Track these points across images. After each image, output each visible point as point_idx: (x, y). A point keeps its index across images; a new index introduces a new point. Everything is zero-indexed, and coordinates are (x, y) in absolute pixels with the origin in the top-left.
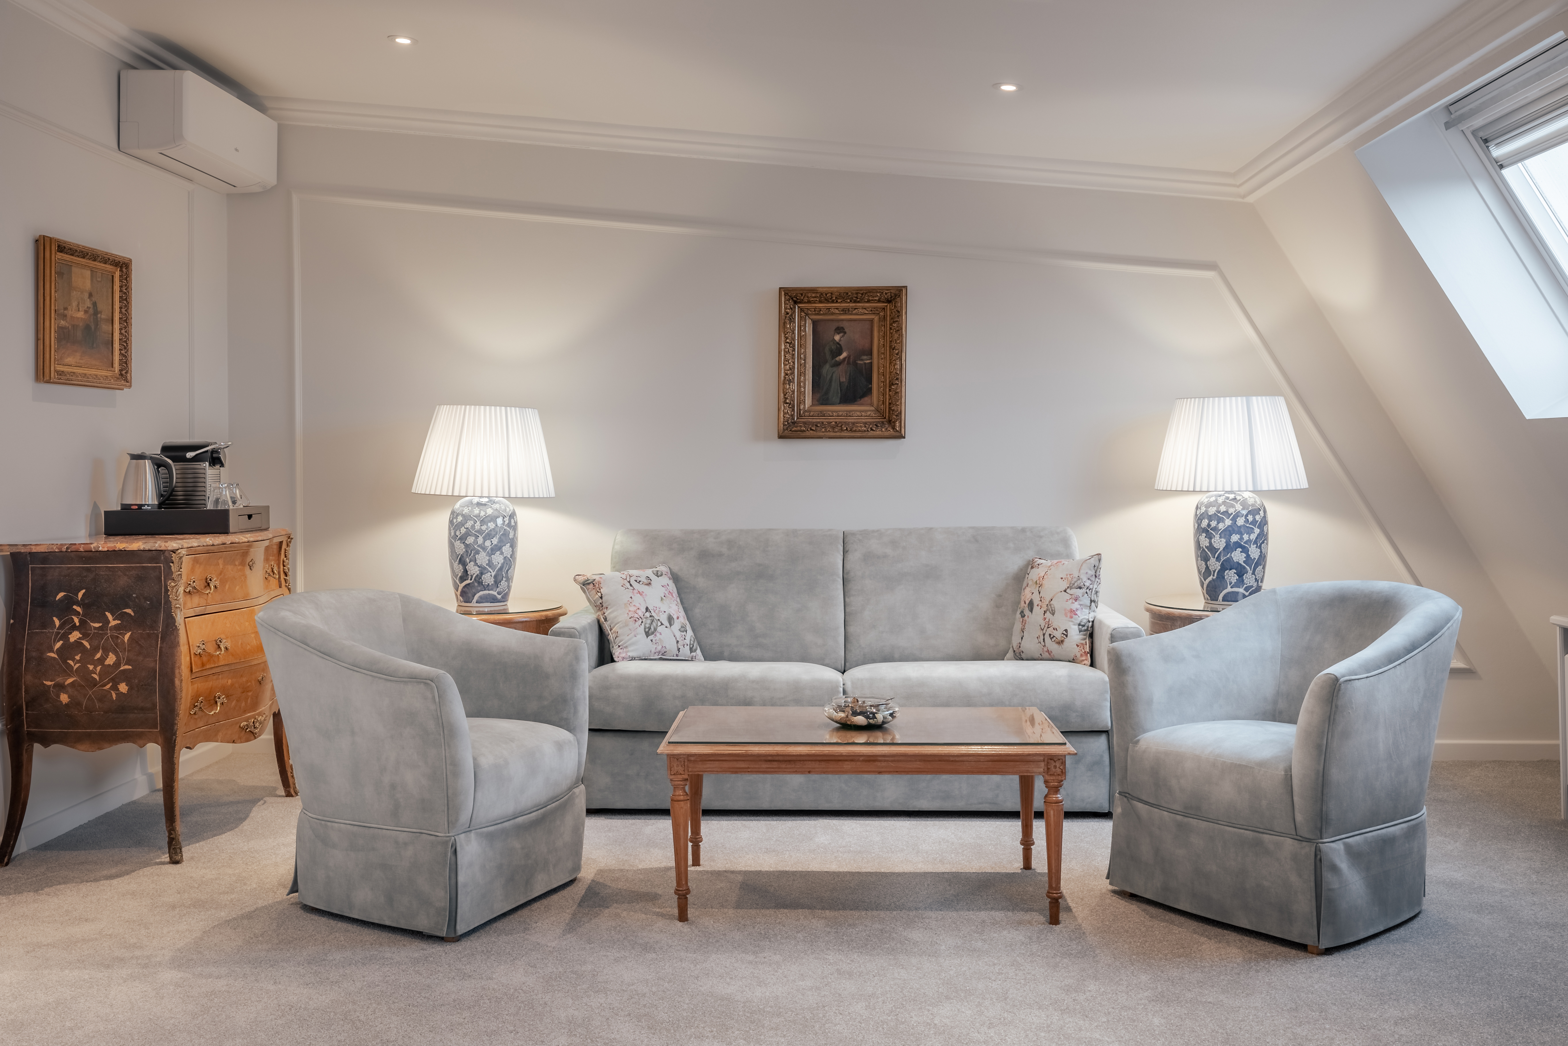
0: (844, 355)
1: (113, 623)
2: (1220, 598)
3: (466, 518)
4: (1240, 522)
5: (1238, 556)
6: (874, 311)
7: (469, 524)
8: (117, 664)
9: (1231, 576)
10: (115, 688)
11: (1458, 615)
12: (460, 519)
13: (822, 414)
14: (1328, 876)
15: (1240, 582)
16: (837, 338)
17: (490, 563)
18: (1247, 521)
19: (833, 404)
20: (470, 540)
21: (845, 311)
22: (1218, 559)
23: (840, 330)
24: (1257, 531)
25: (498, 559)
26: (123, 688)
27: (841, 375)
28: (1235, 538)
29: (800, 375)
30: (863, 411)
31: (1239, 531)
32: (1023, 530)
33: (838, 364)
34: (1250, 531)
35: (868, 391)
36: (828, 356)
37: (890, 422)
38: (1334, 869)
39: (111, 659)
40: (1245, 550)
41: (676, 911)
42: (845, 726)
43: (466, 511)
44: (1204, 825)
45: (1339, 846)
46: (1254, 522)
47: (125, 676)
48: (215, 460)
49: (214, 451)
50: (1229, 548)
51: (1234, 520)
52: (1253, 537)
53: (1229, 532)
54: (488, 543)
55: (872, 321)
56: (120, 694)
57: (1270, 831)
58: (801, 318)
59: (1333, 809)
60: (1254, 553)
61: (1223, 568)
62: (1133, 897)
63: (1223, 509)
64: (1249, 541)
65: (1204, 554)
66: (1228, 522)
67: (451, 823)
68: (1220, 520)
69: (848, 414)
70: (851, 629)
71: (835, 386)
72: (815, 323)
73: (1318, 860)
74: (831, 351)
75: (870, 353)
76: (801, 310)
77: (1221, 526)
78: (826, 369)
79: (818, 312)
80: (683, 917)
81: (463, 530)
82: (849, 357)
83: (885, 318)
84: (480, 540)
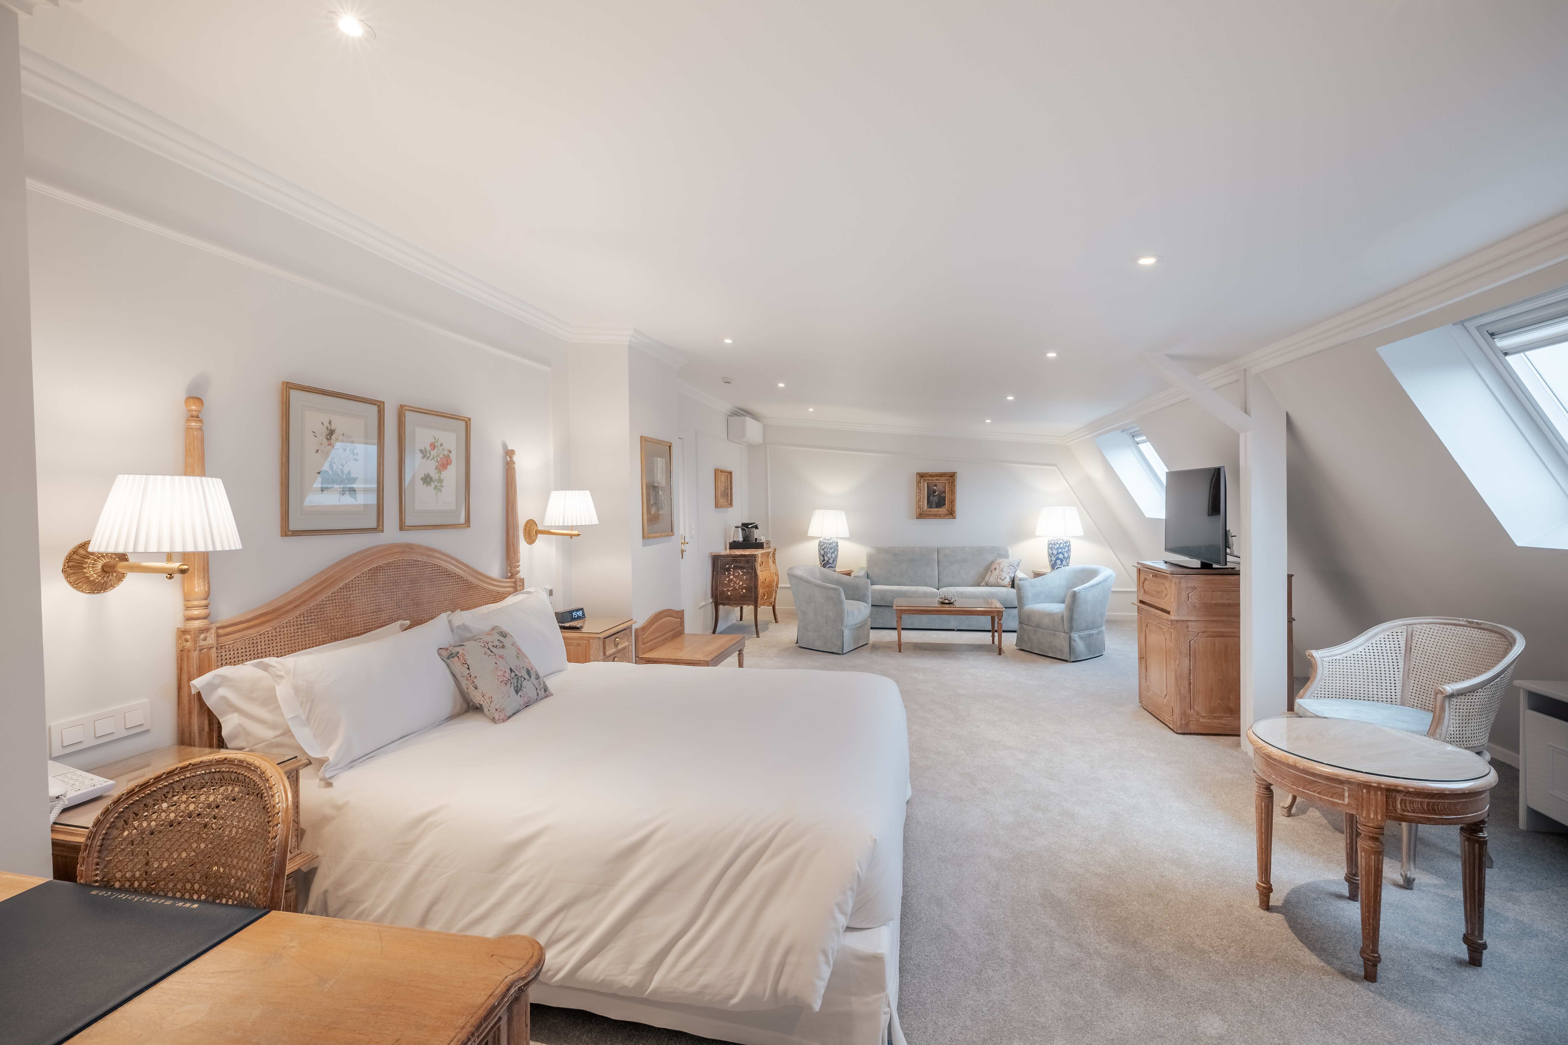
0: (937, 493)
1: (741, 574)
2: (1055, 568)
3: (824, 543)
4: (1062, 546)
5: (1061, 556)
6: (946, 480)
7: (825, 545)
8: (743, 584)
9: (1059, 562)
10: (742, 591)
11: (1114, 575)
12: (822, 544)
13: (930, 511)
14: (1073, 642)
15: (1061, 564)
16: (935, 488)
17: (831, 557)
18: (1064, 545)
19: (933, 508)
20: (825, 550)
21: (937, 480)
22: (1055, 557)
23: (935, 485)
24: (1067, 548)
25: (834, 555)
26: (744, 591)
27: (935, 499)
28: (1060, 551)
29: (923, 499)
30: (943, 510)
31: (1061, 548)
32: (993, 547)
33: (935, 496)
34: (1065, 548)
35: (944, 504)
36: (932, 494)
37: (951, 514)
38: (1074, 640)
39: (741, 583)
40: (1063, 554)
41: (898, 651)
42: (943, 603)
43: (824, 541)
44: (1041, 630)
45: (1076, 635)
46: (1066, 546)
47: (745, 588)
48: (756, 527)
49: (756, 525)
50: (1058, 553)
51: (1060, 545)
52: (1066, 550)
53: (1057, 549)
54: (831, 551)
55: (946, 483)
56: (743, 592)
57: (1058, 631)
58: (923, 482)
59: (1075, 625)
60: (1066, 555)
61: (1056, 560)
62: (1023, 650)
63: (1056, 542)
64: (1064, 552)
65: (1050, 555)
66: (1058, 546)
67: (842, 625)
68: (1055, 545)
69: (938, 511)
70: (940, 577)
71: (934, 503)
72: (927, 483)
73: (1070, 638)
74: (933, 492)
75: (945, 492)
76: (923, 479)
77: (1055, 547)
78: (931, 497)
79: (929, 480)
80: (900, 651)
81: (823, 547)
82: (938, 494)
83: (950, 482)
84: (828, 550)
